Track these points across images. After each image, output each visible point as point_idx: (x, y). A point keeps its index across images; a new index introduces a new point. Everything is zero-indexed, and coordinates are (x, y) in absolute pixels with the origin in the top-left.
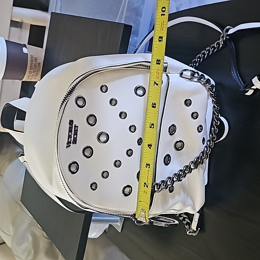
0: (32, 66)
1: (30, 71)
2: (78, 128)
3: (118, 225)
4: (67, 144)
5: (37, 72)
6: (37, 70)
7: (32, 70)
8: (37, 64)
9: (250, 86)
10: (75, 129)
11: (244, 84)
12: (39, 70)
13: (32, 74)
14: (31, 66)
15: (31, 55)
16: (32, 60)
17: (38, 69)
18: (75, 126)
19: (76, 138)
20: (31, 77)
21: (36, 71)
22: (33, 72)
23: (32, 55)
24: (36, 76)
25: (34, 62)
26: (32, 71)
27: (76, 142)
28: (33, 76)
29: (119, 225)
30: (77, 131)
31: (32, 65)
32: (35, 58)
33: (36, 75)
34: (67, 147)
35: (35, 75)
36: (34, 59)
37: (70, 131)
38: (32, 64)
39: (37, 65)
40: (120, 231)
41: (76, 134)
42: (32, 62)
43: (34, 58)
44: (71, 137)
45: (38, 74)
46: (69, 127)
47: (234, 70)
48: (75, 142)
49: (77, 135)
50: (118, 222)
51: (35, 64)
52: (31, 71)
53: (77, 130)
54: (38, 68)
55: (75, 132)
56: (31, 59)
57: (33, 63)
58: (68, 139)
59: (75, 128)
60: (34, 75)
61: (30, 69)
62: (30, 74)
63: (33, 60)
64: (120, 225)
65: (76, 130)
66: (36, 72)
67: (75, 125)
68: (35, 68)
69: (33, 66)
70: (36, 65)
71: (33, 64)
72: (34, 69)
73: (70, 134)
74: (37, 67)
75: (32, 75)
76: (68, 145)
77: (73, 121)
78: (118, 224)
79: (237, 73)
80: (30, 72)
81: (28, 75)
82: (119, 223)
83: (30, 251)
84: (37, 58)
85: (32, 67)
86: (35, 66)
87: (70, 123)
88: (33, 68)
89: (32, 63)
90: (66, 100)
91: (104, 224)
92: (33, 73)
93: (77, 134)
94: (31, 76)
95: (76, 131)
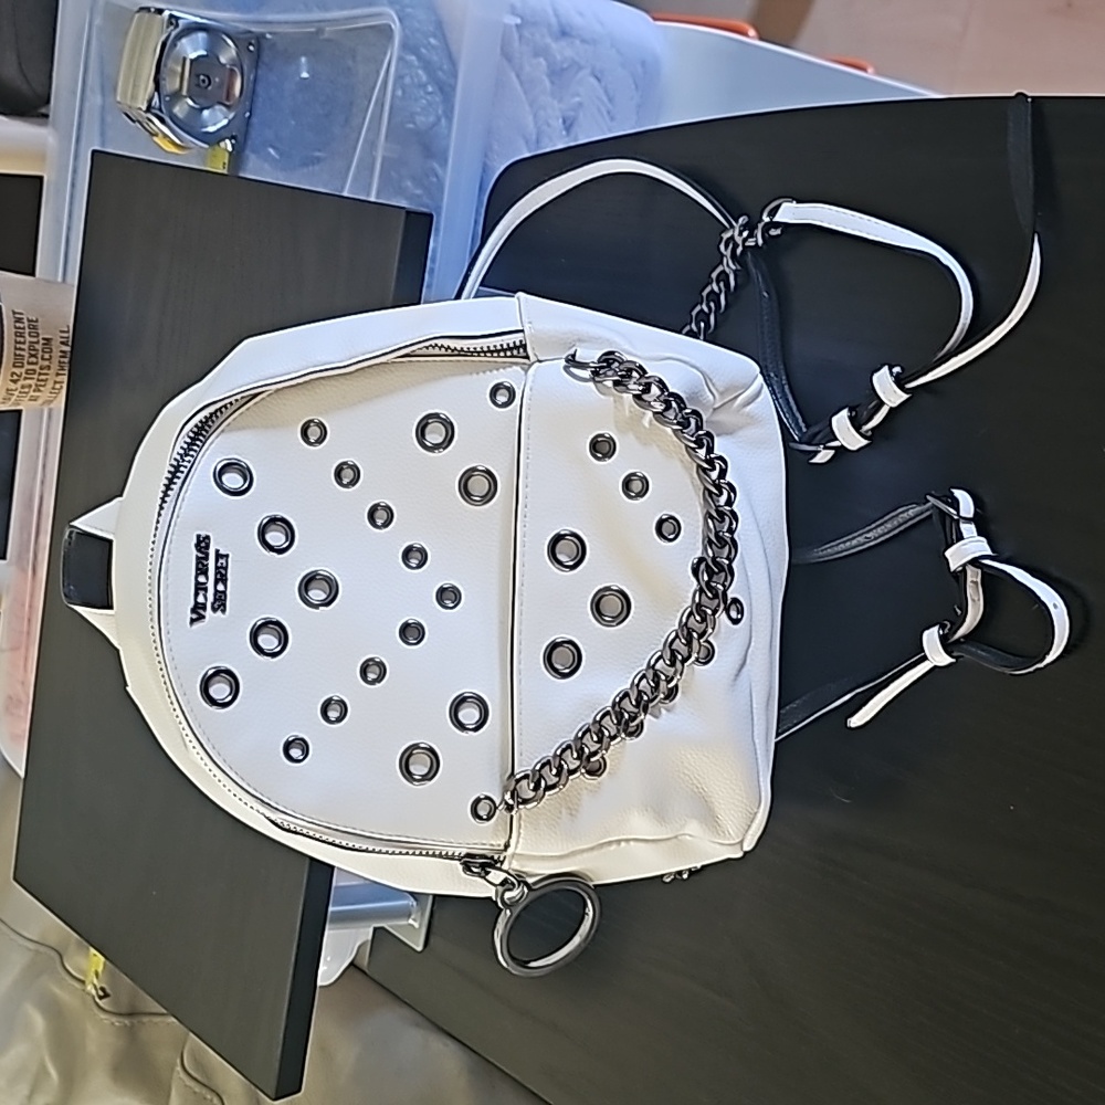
0: (22, 353)
1: (13, 374)
2: (230, 560)
3: (412, 925)
4: (194, 610)
5: (40, 374)
6: (41, 368)
7: (22, 367)
8: (38, 342)
9: (822, 439)
10: (219, 565)
11: (807, 427)
12: (49, 368)
13: (21, 382)
14: (18, 352)
15: (14, 313)
16: (20, 328)
17: (47, 363)
18: (218, 556)
19: (224, 593)
20: (16, 393)
21: (38, 371)
22: (24, 375)
23: (16, 311)
24: (34, 391)
25: (27, 335)
26: (23, 370)
27: (224, 605)
28: (26, 390)
29: (416, 925)
30: (226, 568)
31: (20, 349)
32: (29, 321)
33: (36, 385)
34: (193, 621)
35: (34, 387)
36: (26, 324)
37: (202, 569)
38: (18, 346)
39: (39, 347)
40: (419, 949)
41: (221, 577)
42: (18, 339)
43: (25, 321)
44: (206, 590)
45: (43, 383)
46: (198, 558)
47: (772, 375)
48: (220, 602)
49: (225, 582)
50: (413, 917)
51: (30, 342)
52: (17, 371)
53: (224, 565)
54: (43, 359)
55: (220, 572)
56: (16, 328)
57: (24, 343)
58: (196, 595)
59: (217, 561)
60: (30, 386)
61: (14, 366)
62: (13, 386)
63: (24, 328)
64: (420, 925)
65: (222, 567)
66: (36, 376)
67: (217, 551)
68: (33, 360)
69: (26, 354)
70: (34, 350)
71: (22, 346)
72: (29, 363)
73: (202, 579)
74: (39, 356)
75: (23, 387)
76: (194, 616)
77: (208, 537)
78: (411, 921)
79: (783, 386)
80: (15, 377)
81: (8, 390)
82: (414, 920)
83: (42, 1071)
84: (37, 321)
85: (20, 355)
86: (33, 353)
87: (198, 545)
88: (25, 362)
89: (20, 343)
90: (179, 474)
91: (354, 931)
92: (26, 378)
93: (226, 580)
94: (16, 390)
95: (223, 572)
